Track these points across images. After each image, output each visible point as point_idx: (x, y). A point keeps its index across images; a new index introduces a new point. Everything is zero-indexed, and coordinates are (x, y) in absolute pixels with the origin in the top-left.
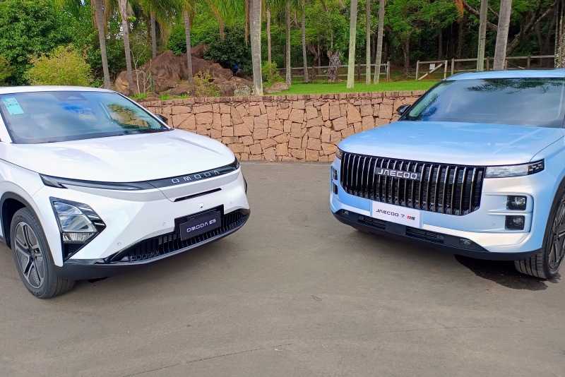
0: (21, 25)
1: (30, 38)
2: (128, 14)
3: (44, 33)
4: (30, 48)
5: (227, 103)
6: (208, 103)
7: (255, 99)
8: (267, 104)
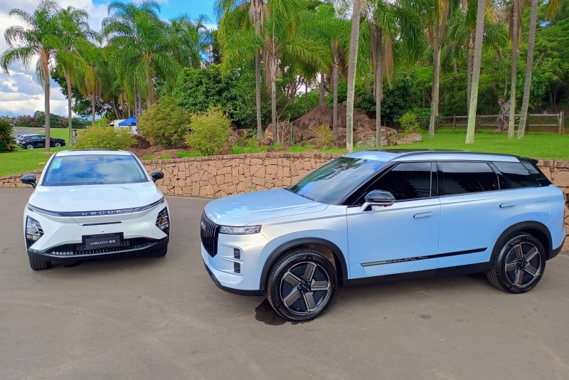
0: (203, 88)
2: (277, 77)
3: (220, 93)
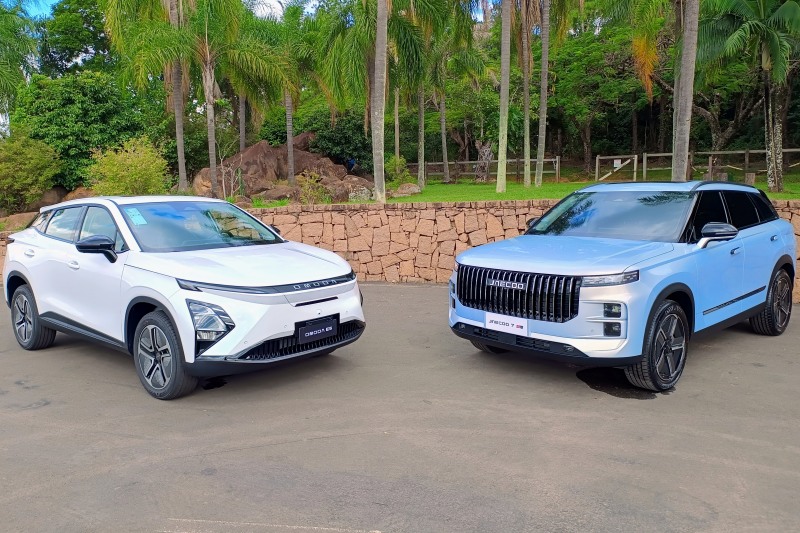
0: (76, 109)
1: (88, 124)
2: (215, 97)
3: (104, 118)
4: (86, 138)
5: (341, 211)
6: (317, 211)
7: (375, 207)
8: (389, 213)
